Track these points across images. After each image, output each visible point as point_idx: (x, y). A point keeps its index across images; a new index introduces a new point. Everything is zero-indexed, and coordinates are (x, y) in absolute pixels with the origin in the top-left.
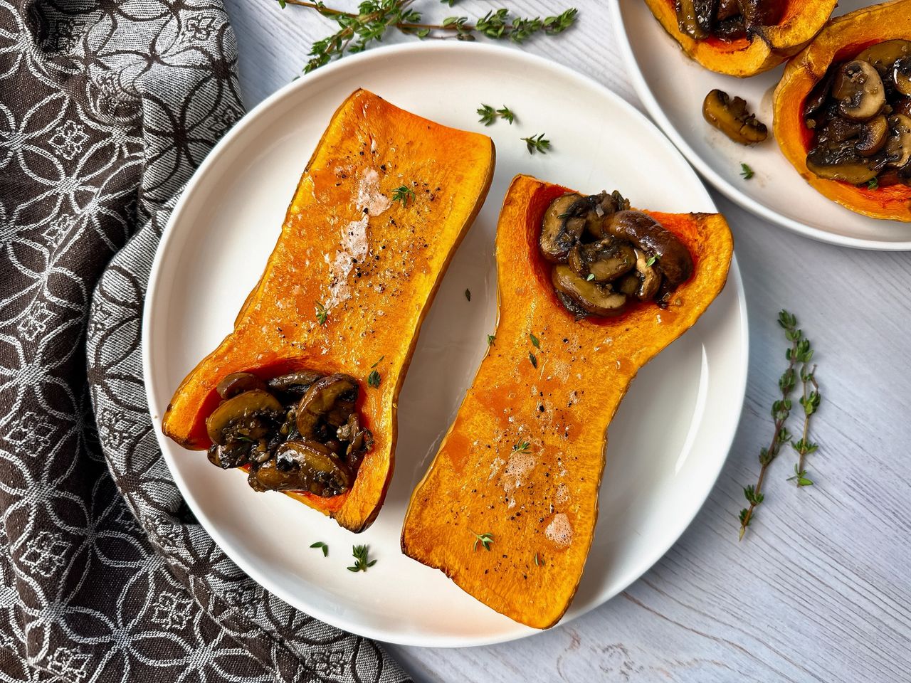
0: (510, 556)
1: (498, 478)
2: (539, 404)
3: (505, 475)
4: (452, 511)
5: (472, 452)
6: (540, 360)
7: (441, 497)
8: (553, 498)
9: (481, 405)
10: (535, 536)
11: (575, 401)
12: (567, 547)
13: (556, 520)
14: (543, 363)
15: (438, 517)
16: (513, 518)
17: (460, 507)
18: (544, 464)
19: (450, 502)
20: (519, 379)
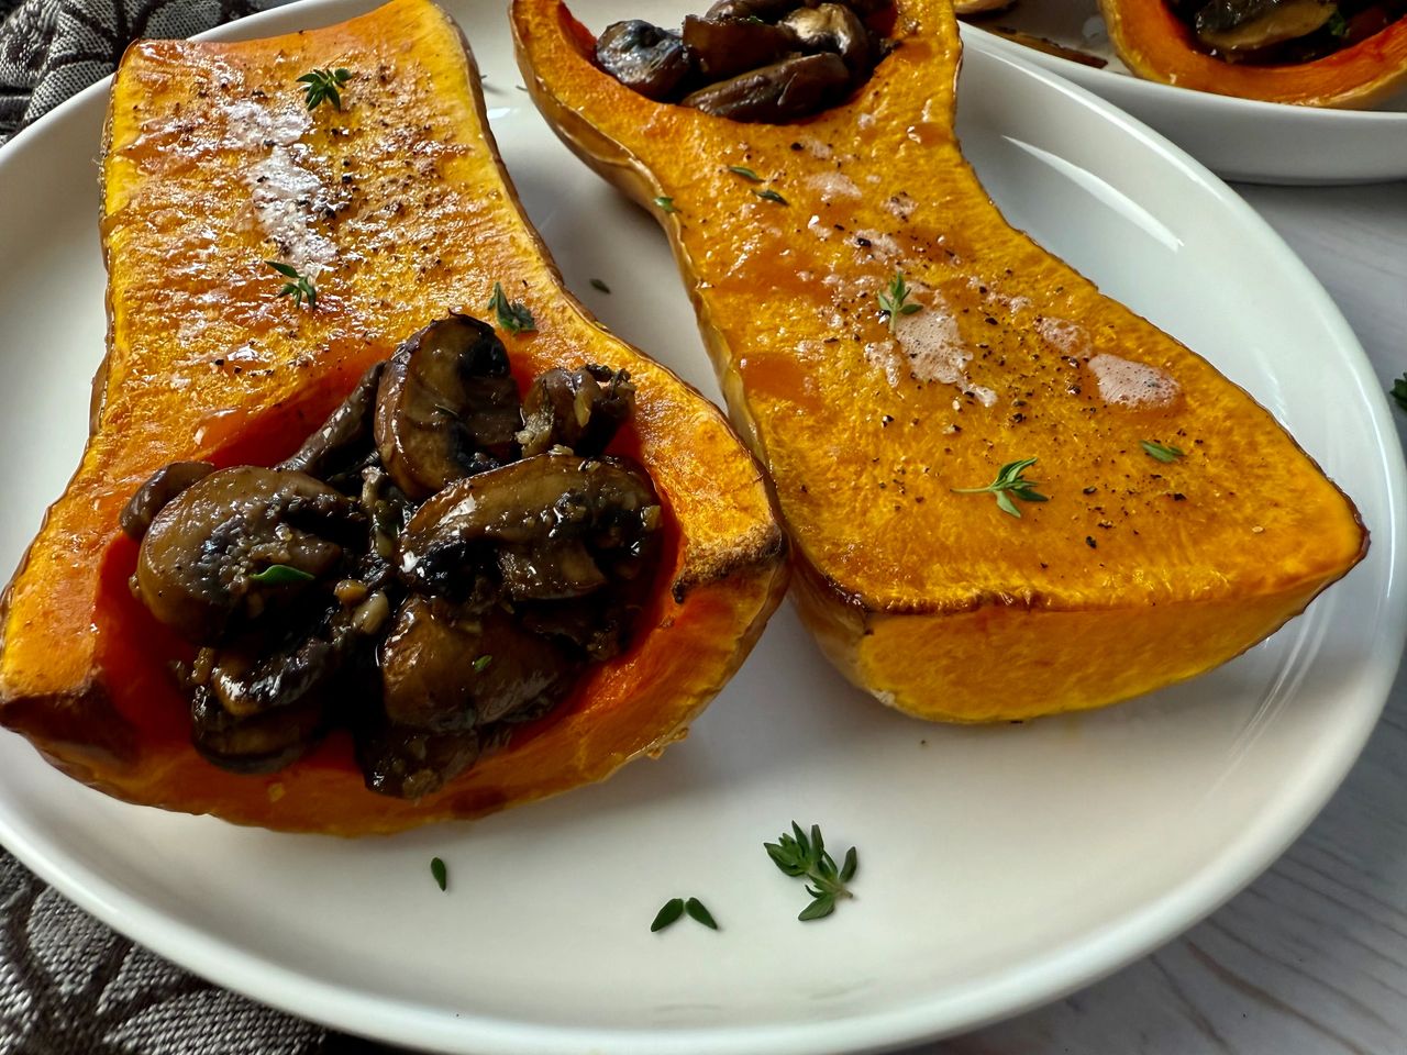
0: (1097, 485)
1: (908, 376)
2: (851, 242)
3: (917, 362)
4: (883, 486)
5: (811, 366)
6: (783, 194)
7: (829, 475)
8: (1049, 347)
9: (747, 296)
10: (1099, 422)
11: (907, 210)
12: (1182, 395)
13: (1100, 372)
14: (791, 195)
15: (864, 513)
16: (1020, 418)
17: (891, 470)
18: (966, 311)
19: (859, 474)
20: (774, 231)
